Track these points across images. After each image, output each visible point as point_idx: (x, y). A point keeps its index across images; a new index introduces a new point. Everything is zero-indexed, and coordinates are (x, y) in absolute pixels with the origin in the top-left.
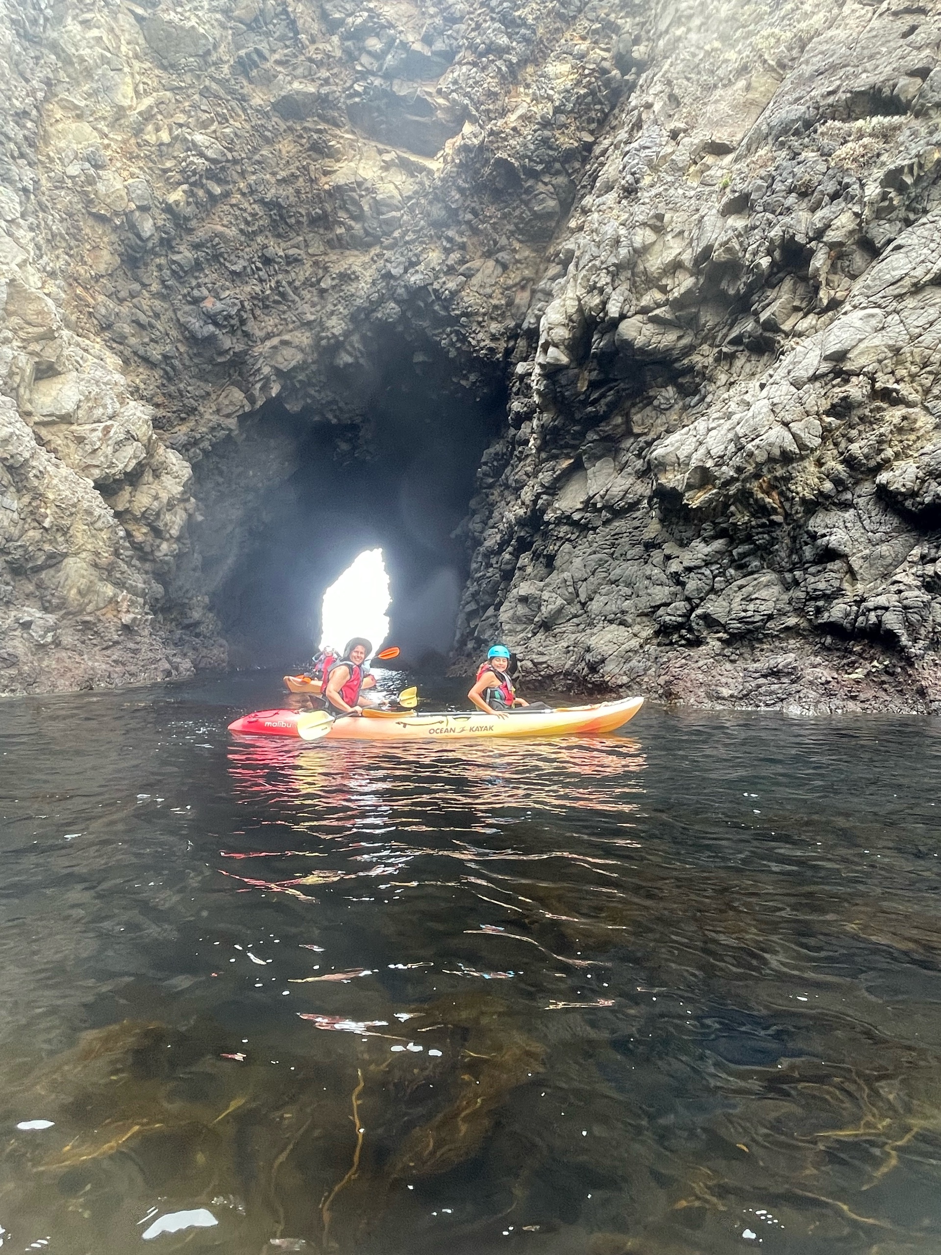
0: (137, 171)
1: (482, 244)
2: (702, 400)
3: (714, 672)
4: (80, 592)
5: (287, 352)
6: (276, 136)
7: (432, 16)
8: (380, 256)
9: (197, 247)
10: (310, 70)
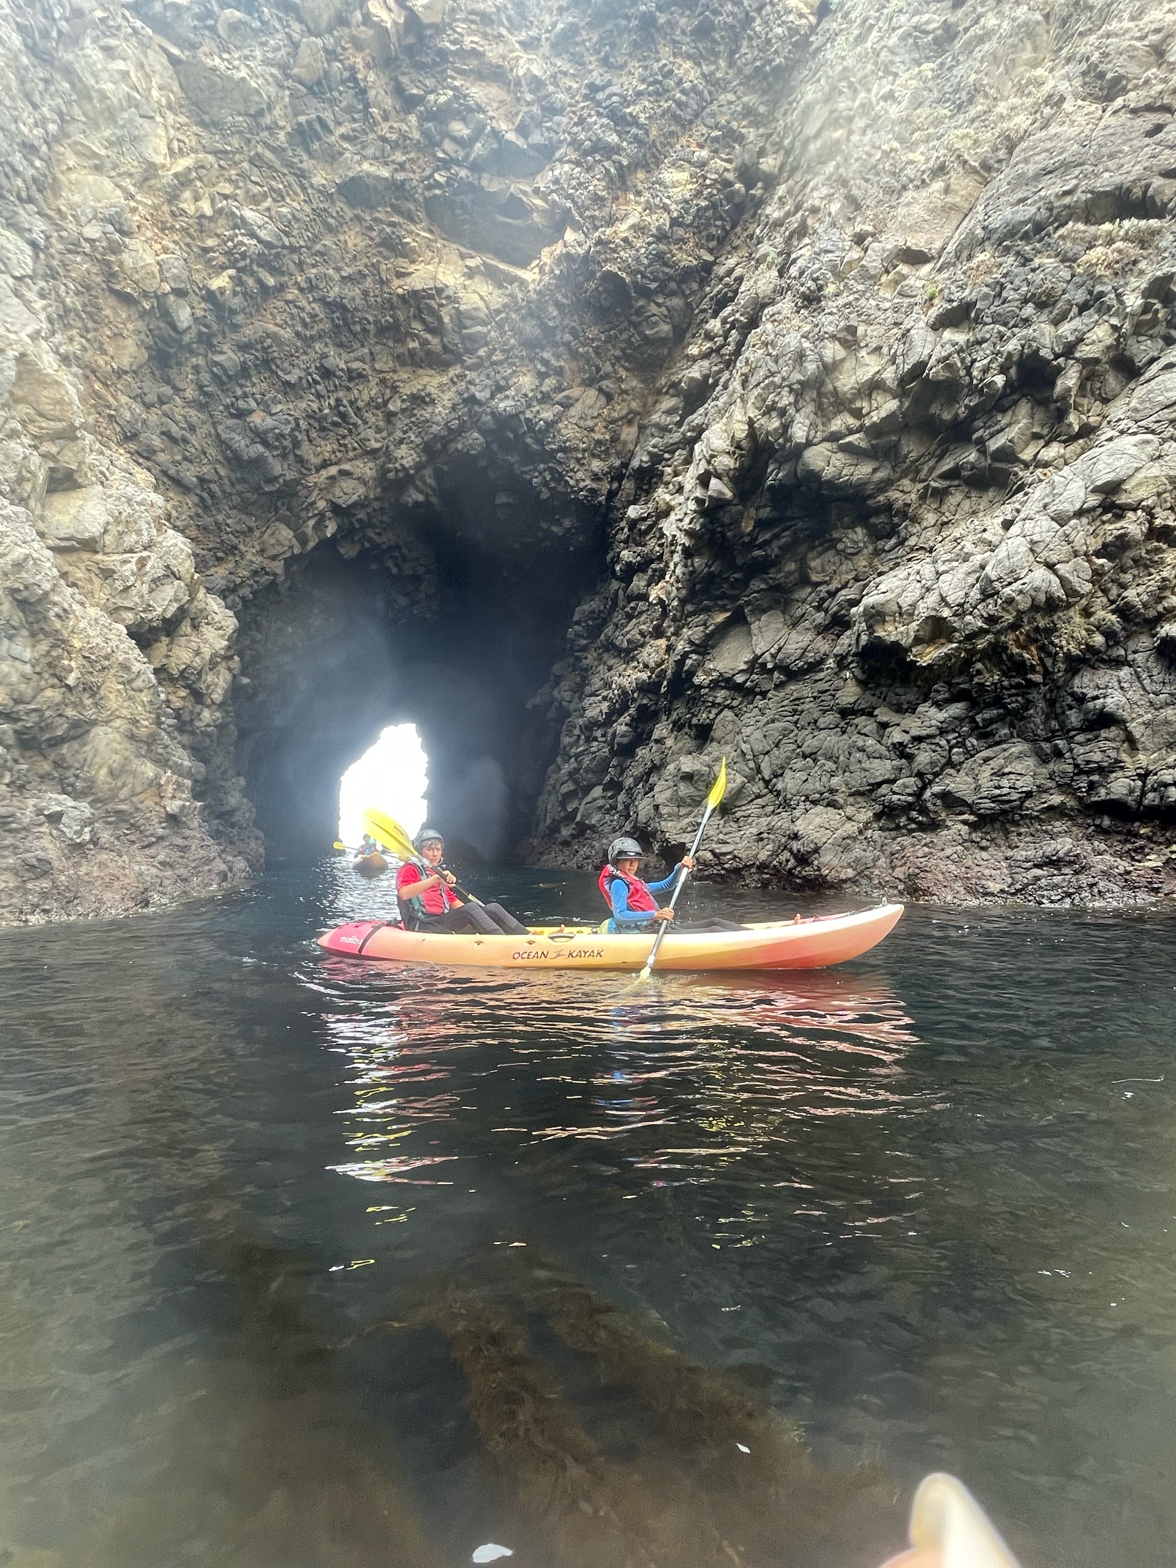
0: (171, 245)
1: (582, 370)
2: (902, 543)
3: (968, 863)
4: (111, 773)
5: (347, 484)
6: (341, 225)
7: (528, 104)
8: (461, 377)
9: (244, 347)
10: (383, 151)
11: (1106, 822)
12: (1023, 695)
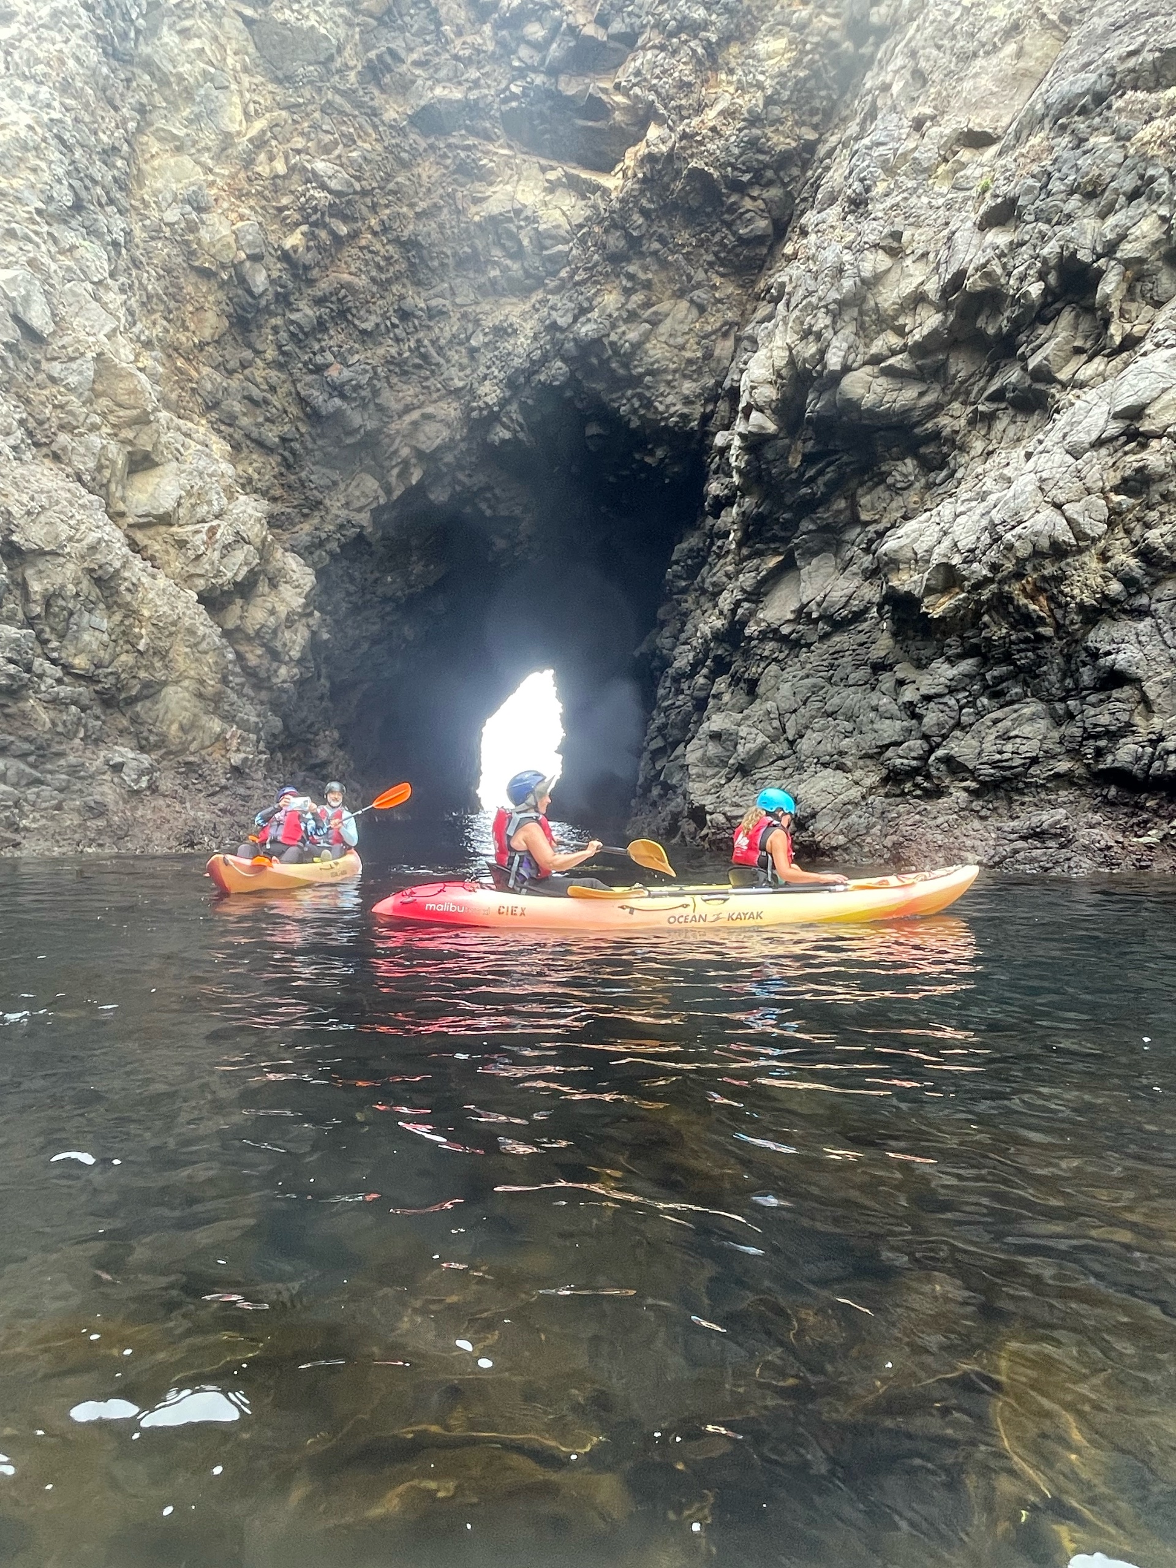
0: (247, 212)
1: (671, 280)
2: (951, 475)
3: (957, 832)
4: (182, 728)
5: (430, 428)
6: (415, 158)
8: (544, 302)
9: (319, 302)
10: (456, 71)
11: (1113, 791)
12: (1034, 650)
